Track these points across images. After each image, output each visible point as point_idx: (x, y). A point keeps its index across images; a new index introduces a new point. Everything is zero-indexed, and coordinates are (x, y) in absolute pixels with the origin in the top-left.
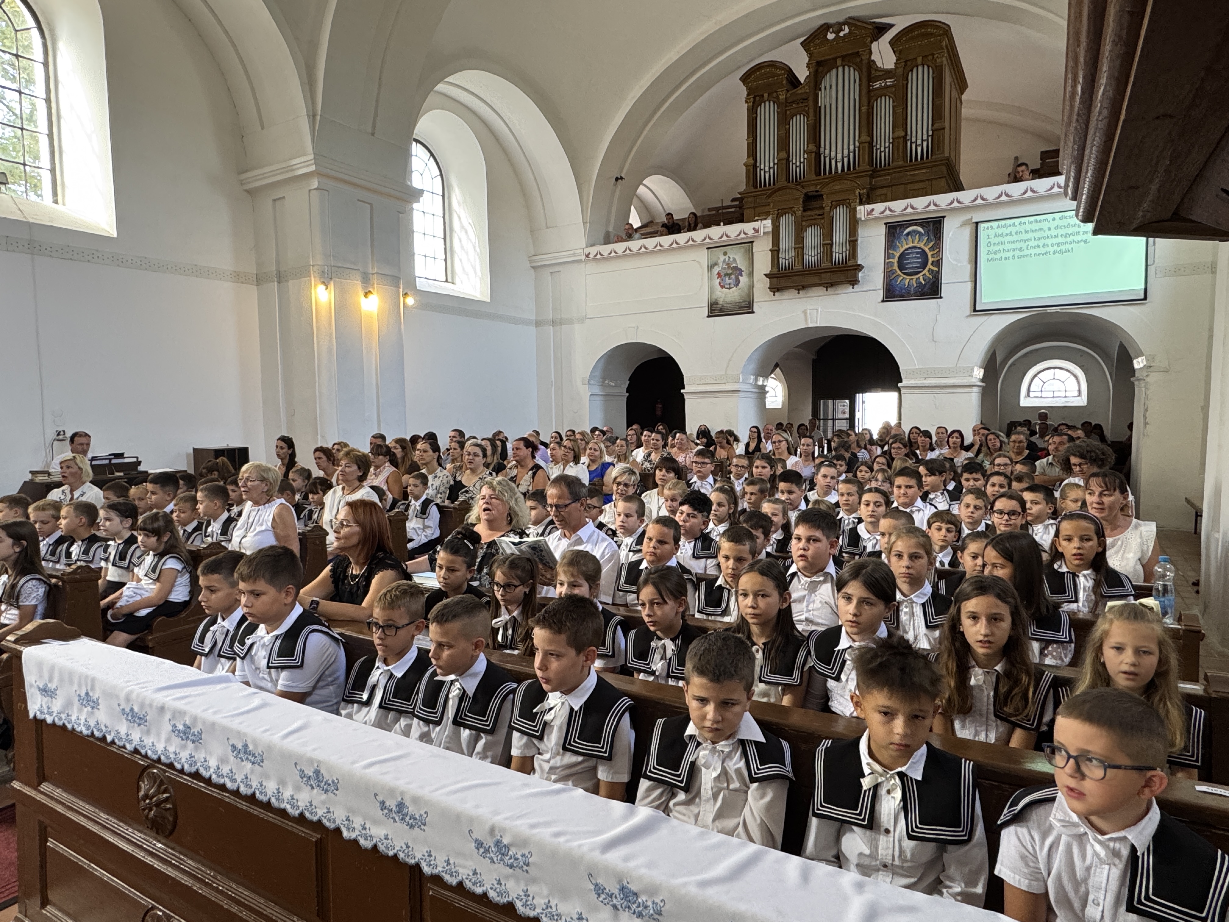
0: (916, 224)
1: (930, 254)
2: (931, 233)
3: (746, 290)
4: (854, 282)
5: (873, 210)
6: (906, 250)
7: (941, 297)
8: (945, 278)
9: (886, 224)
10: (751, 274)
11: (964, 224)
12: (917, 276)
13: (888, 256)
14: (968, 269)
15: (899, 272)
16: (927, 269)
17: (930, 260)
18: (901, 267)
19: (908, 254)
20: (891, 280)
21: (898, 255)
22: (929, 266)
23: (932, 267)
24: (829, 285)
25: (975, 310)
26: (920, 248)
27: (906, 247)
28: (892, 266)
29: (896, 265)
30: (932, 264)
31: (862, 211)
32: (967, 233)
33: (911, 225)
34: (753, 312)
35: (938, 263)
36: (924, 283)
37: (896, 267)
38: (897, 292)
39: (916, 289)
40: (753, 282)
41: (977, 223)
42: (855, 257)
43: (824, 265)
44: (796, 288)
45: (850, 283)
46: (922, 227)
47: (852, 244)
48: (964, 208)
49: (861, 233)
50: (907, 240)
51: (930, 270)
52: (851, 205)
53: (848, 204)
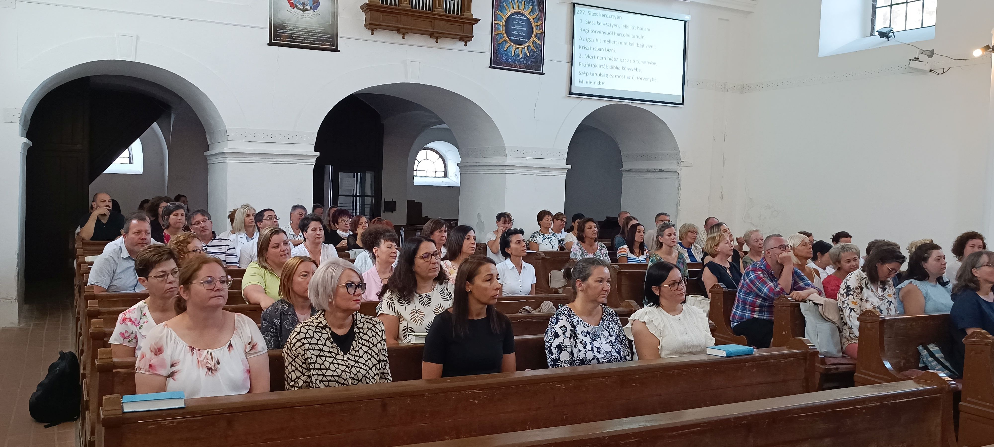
1: (534, 25)
3: (328, 18)
4: (466, 38)
6: (513, 14)
7: (543, 74)
8: (547, 55)
11: (562, 2)
12: (522, 46)
13: (495, 17)
14: (566, 48)
15: (506, 38)
16: (531, 40)
17: (535, 31)
18: (508, 32)
19: (515, 19)
20: (498, 45)
21: (505, 18)
22: (533, 38)
23: (535, 39)
24: (436, 36)
25: (570, 93)
26: (525, 16)
27: (513, 11)
28: (499, 29)
29: (503, 28)
30: (536, 36)
32: (566, 11)
34: (337, 50)
35: (541, 36)
36: (528, 56)
37: (503, 31)
38: (504, 60)
39: (520, 60)
40: (337, 9)
41: (574, 4)
42: (469, 9)
43: (438, 10)
44: (398, 31)
45: (461, 39)
50: (513, 4)
51: (534, 42)
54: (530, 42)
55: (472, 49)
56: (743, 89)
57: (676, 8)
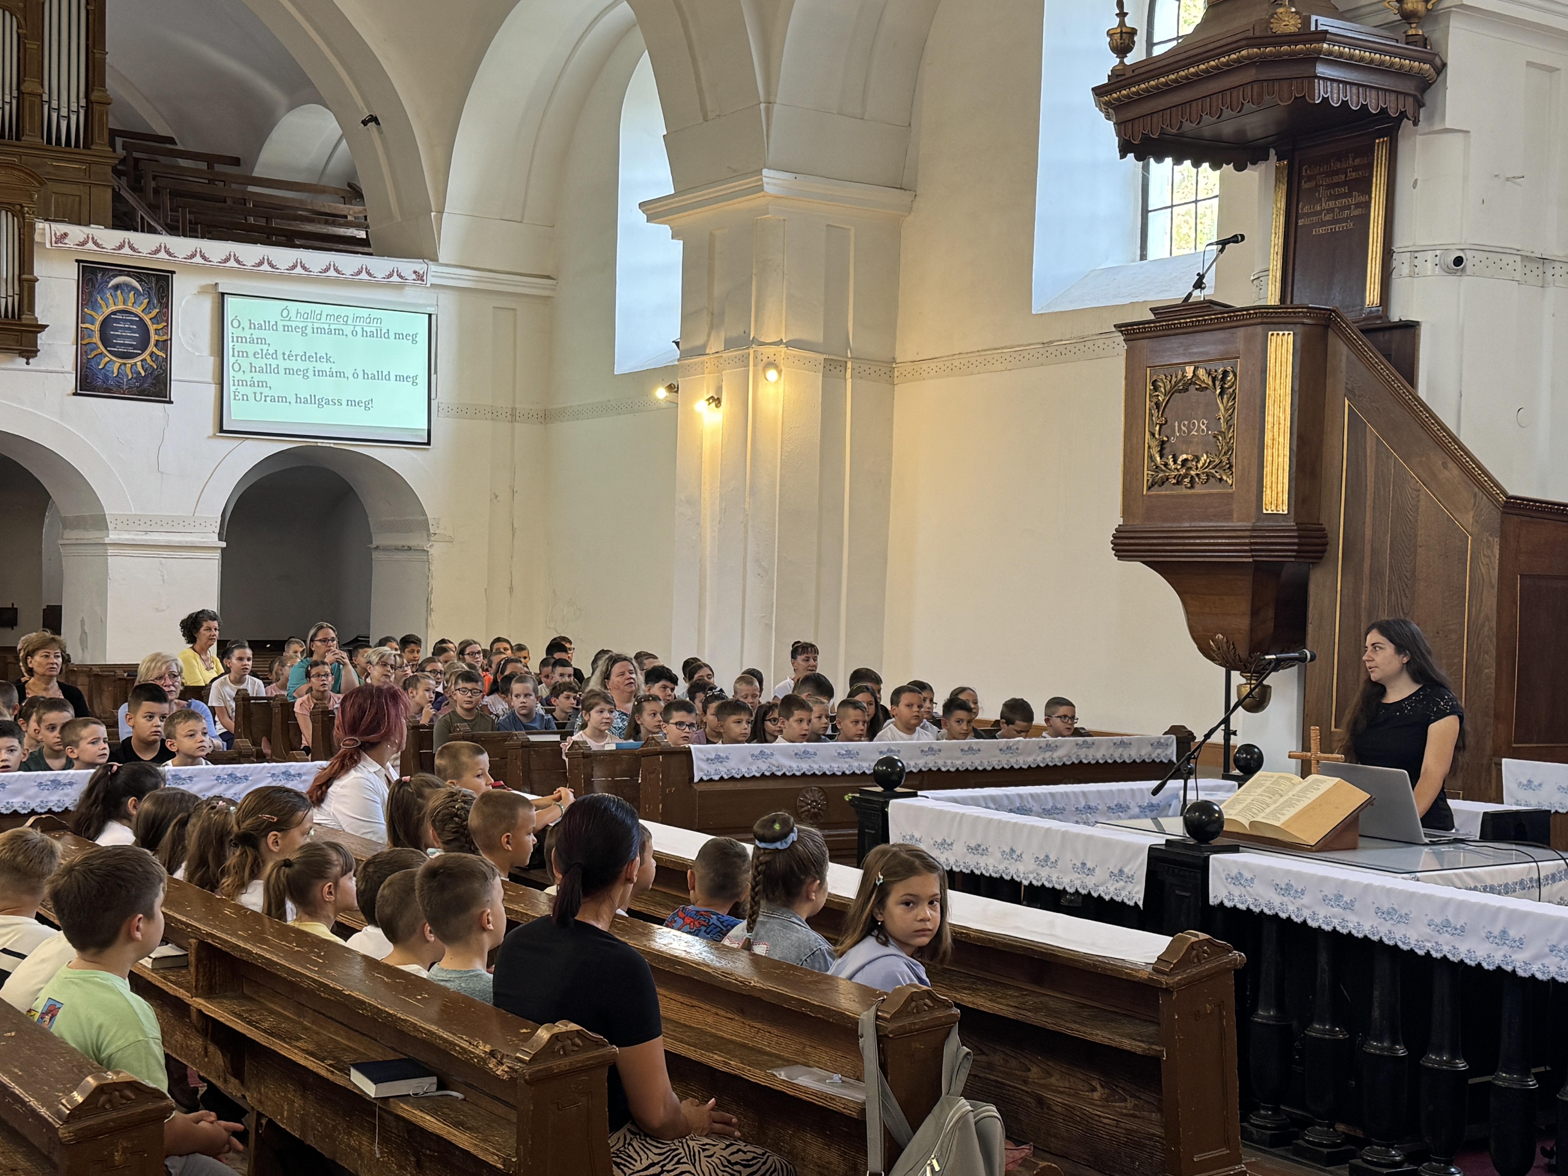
0: (128, 274)
1: (152, 328)
2: (153, 293)
4: (29, 352)
5: (66, 235)
6: (114, 313)
8: (177, 372)
9: (78, 261)
11: (203, 291)
12: (132, 361)
13: (82, 317)
15: (102, 349)
16: (148, 352)
17: (153, 338)
18: (106, 340)
19: (117, 321)
20: (89, 360)
21: (100, 319)
22: (152, 348)
23: (155, 350)
27: (113, 308)
28: (90, 336)
29: (97, 335)
30: (156, 345)
31: (45, 231)
32: (207, 305)
33: (121, 273)
35: (165, 345)
36: (143, 374)
37: (96, 339)
38: (100, 383)
39: (131, 382)
41: (223, 294)
42: (32, 308)
45: (21, 354)
46: (140, 281)
47: (26, 285)
48: (208, 267)
49: (40, 269)
50: (114, 297)
51: (152, 354)
52: (23, 214)
53: (18, 212)
54: (146, 355)
55: (40, 367)
56: (544, 417)
57: (411, 295)
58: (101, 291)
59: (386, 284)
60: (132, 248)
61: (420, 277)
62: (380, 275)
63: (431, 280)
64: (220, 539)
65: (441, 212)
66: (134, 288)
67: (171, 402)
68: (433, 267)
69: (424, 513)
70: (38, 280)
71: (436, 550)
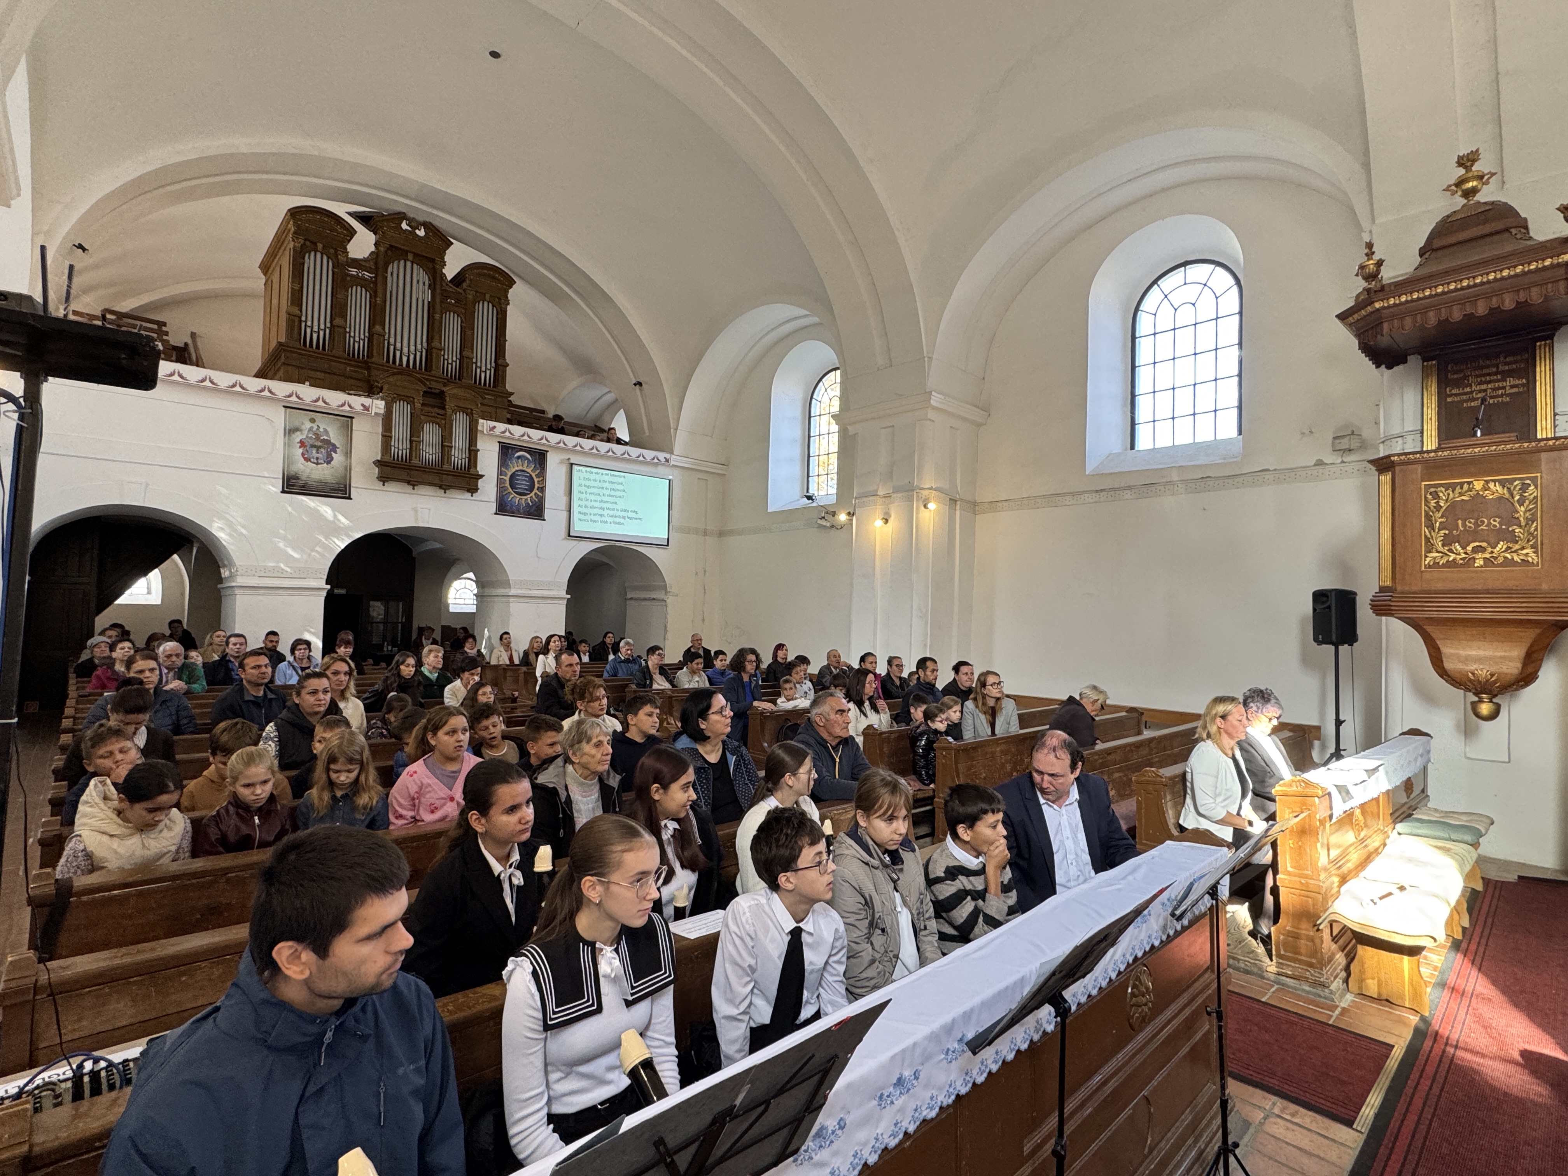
0: (525, 451)
1: (536, 480)
2: (537, 462)
3: (341, 471)
4: (473, 489)
5: (494, 427)
6: (517, 471)
8: (547, 505)
9: (499, 442)
10: (348, 453)
11: (562, 462)
12: (525, 497)
13: (500, 473)
14: (564, 500)
15: (510, 490)
16: (534, 493)
17: (537, 485)
18: (512, 486)
19: (519, 475)
20: (503, 496)
21: (509, 474)
22: (535, 491)
23: (537, 492)
24: (445, 487)
25: (569, 536)
26: (528, 473)
27: (517, 468)
28: (504, 483)
29: (508, 482)
30: (537, 490)
31: (484, 424)
32: (564, 469)
33: (521, 450)
34: (349, 498)
35: (542, 489)
36: (531, 505)
37: (507, 484)
38: (508, 508)
39: (524, 508)
40: (350, 463)
41: (572, 464)
42: (476, 466)
43: (445, 467)
44: (409, 483)
45: (468, 491)
46: (531, 455)
47: (473, 453)
48: (566, 450)
49: (480, 444)
50: (517, 463)
51: (536, 494)
52: (472, 414)
53: (470, 413)
54: (532, 494)
55: (478, 499)
56: (721, 534)
57: (662, 470)
58: (510, 459)
59: (651, 463)
60: (529, 436)
61: (667, 460)
62: (649, 459)
63: (672, 463)
64: (567, 593)
65: (676, 429)
66: (527, 459)
67: (544, 520)
68: (673, 456)
69: (664, 581)
70: (478, 450)
71: (670, 600)
